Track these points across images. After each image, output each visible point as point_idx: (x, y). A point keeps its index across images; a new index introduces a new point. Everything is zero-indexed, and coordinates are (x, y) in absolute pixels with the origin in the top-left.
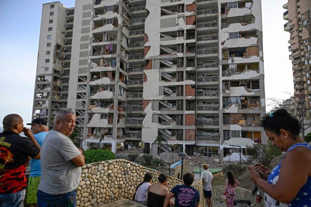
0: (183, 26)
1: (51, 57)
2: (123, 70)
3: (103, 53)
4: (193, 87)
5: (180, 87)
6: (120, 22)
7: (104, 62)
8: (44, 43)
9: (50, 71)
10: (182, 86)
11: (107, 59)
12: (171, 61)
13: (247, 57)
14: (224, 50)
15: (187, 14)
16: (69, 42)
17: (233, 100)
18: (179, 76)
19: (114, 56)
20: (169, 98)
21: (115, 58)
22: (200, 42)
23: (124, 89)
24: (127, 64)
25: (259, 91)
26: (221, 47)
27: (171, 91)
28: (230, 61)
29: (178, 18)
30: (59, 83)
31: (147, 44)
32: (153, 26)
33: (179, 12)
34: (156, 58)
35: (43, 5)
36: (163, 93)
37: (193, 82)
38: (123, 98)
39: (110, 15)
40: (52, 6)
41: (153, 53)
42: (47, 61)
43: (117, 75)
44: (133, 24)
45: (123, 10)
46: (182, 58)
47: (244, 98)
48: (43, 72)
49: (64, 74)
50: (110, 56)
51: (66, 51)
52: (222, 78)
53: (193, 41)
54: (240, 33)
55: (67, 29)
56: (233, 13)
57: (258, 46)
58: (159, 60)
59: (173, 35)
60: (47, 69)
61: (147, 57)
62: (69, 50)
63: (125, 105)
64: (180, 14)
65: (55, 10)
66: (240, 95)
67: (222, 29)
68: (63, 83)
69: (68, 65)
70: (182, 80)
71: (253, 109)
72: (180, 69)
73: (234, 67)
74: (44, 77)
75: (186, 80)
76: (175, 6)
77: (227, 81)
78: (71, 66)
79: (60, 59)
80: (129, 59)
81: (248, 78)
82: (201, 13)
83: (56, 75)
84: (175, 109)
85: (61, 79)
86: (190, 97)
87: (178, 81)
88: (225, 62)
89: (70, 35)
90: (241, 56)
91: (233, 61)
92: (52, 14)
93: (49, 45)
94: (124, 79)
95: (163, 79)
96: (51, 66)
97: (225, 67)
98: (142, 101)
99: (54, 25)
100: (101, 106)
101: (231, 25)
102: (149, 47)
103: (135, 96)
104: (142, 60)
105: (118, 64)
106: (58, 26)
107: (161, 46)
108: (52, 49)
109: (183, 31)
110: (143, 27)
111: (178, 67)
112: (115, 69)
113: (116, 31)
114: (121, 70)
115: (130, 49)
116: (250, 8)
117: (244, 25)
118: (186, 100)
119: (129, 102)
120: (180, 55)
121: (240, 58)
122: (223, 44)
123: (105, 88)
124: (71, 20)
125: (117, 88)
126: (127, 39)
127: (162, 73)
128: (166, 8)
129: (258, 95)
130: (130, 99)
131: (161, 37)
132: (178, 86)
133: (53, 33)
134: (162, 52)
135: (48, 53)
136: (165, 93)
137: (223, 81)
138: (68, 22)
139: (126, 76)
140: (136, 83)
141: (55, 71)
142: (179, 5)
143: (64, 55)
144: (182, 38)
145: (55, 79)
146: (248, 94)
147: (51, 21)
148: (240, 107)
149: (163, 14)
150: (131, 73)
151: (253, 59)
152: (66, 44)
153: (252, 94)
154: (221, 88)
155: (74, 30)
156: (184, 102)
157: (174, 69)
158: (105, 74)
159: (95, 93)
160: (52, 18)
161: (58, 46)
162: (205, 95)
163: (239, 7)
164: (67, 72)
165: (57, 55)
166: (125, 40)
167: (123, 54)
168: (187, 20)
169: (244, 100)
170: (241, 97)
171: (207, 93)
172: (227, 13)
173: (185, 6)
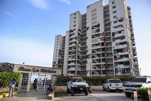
0: (100, 41)
1: (58, 55)
2: (79, 59)
3: (72, 54)
4: (105, 65)
5: (100, 65)
6: (77, 42)
7: (72, 57)
8: (55, 50)
9: (57, 60)
10: (101, 65)
11: (73, 56)
12: (96, 55)
13: (123, 52)
14: (114, 50)
15: (101, 37)
16: (64, 48)
17: (119, 70)
18: (99, 61)
19: (75, 55)
20: (96, 70)
21: (76, 56)
22: (107, 47)
23: (80, 66)
24: (81, 57)
25: (130, 66)
26: (113, 49)
27: (97, 67)
28: (117, 55)
29: (98, 39)
30: (60, 64)
31: (87, 49)
32: (89, 42)
33: (98, 36)
34: (90, 54)
35: (56, 36)
36: (93, 68)
37: (104, 63)
38: (79, 70)
39: (74, 40)
40: (58, 36)
41: (89, 52)
42: (56, 56)
43: (76, 62)
44: (83, 42)
45: (79, 38)
46: (100, 54)
47: (123, 69)
48: (55, 60)
49: (62, 61)
50: (74, 55)
51: (63, 52)
52: (114, 61)
53: (104, 47)
54: (120, 43)
55: (63, 44)
56: (117, 36)
57: (128, 48)
58: (92, 55)
59: (97, 45)
60: (56, 59)
61: (87, 54)
62: (64, 51)
63: (81, 73)
64: (99, 37)
65: (59, 38)
66: (122, 68)
67: (113, 42)
68: (62, 64)
69: (63, 57)
70: (100, 62)
71: (127, 74)
72: (100, 58)
73: (119, 56)
74: (55, 62)
75: (102, 62)
76: (97, 34)
77: (116, 62)
78: (64, 57)
79: (61, 55)
80: (82, 55)
81: (124, 61)
82: (107, 36)
83: (59, 61)
84: (98, 74)
85: (61, 62)
86: (103, 69)
87: (99, 63)
88: (115, 55)
89: (64, 45)
90: (121, 52)
91: (118, 54)
92: (58, 39)
93: (57, 50)
94: (80, 63)
95: (94, 62)
96: (58, 58)
97: (115, 57)
98: (86, 71)
99: (59, 43)
100: (71, 73)
101: (116, 40)
102: (88, 50)
103: (84, 69)
104: (86, 55)
105: (77, 58)
106: (60, 43)
107: (92, 50)
108: (58, 52)
109: (100, 43)
110: (86, 43)
111: (99, 57)
112: (76, 59)
113: (76, 46)
114: (78, 60)
115: (82, 51)
116: (123, 33)
117: (121, 40)
118: (102, 70)
119: (82, 71)
120: (99, 52)
121: (121, 53)
122: (113, 48)
123: (73, 66)
124: (65, 40)
125: (76, 66)
126: (81, 48)
127: (93, 60)
128: (94, 35)
129: (129, 68)
130: (82, 70)
131: (92, 46)
132: (99, 65)
133: (59, 46)
134: (93, 52)
135: (57, 53)
136: (94, 68)
137: (115, 62)
138: (63, 41)
139: (81, 62)
140: (84, 64)
141: (59, 60)
142: (98, 34)
143: (62, 53)
144: (99, 46)
145: (59, 62)
146: (125, 67)
147: (58, 42)
148: (122, 73)
149: (93, 37)
150: (82, 60)
151: (126, 53)
152: (63, 49)
153: (127, 67)
154: (114, 65)
155: (65, 44)
156: (102, 71)
157: (97, 58)
158: (73, 61)
159: (69, 68)
160: (58, 40)
161: (60, 50)
162: (111, 68)
163: (119, 33)
164: (63, 60)
165: (60, 54)
166: (80, 48)
167: (79, 53)
168: (101, 39)
169: (123, 70)
170: (122, 69)
171: (111, 67)
172: (115, 36)
173: (100, 34)
